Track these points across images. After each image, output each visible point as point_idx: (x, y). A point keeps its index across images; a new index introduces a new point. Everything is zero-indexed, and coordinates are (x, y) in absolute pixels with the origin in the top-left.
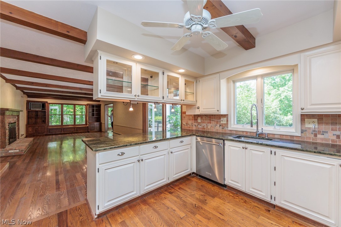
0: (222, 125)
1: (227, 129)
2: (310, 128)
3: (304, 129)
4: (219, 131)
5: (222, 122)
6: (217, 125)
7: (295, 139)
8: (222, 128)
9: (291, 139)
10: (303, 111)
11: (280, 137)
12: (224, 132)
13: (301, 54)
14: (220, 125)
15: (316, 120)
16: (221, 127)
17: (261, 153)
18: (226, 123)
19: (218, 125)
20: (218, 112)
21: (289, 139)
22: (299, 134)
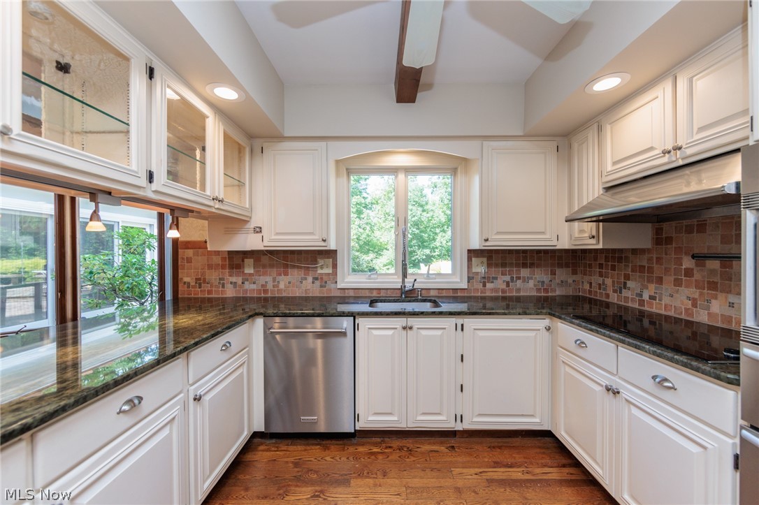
0: (322, 278)
1: (333, 286)
2: (477, 273)
3: (471, 275)
4: (311, 295)
5: (320, 271)
6: (306, 279)
7: (459, 294)
8: (321, 286)
9: (454, 295)
10: (488, 243)
11: (439, 293)
12: (325, 295)
13: (484, 142)
14: (317, 279)
15: (485, 260)
16: (318, 283)
17: (439, 333)
18: (329, 271)
19: (310, 279)
20: (323, 244)
21: (452, 295)
22: (464, 285)
